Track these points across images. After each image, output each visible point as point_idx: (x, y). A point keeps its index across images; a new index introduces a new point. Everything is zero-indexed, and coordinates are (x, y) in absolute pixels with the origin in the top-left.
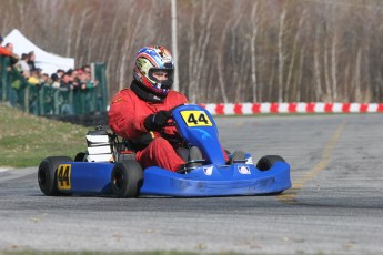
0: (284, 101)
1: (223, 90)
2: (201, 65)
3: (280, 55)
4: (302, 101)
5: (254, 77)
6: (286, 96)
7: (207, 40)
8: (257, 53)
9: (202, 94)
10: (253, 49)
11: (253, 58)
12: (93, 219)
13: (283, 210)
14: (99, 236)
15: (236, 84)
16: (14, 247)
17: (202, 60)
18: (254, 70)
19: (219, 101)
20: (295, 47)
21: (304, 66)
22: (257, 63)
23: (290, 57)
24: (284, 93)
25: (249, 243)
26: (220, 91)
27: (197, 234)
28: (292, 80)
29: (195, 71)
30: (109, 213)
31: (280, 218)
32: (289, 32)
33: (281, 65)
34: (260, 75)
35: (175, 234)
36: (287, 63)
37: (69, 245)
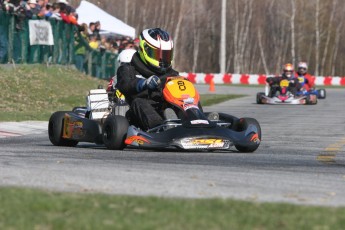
0: (319, 75)
1: (264, 62)
2: (245, 39)
3: (317, 33)
4: (336, 75)
5: (293, 52)
6: (322, 70)
7: (250, 17)
8: (296, 30)
9: (246, 65)
10: (293, 26)
11: (293, 35)
12: (154, 169)
13: (324, 169)
14: (160, 184)
15: (277, 58)
16: (86, 190)
17: (246, 34)
18: (293, 46)
19: (261, 72)
20: (330, 25)
21: (340, 43)
22: (297, 39)
23: (326, 34)
24: (320, 68)
25: (296, 196)
26: (262, 64)
27: (247, 186)
28: (328, 56)
29: (240, 44)
30: (168, 165)
31: (322, 176)
32: (325, 11)
33: (318, 42)
34: (299, 51)
35: (229, 185)
36: (323, 40)
37: (134, 190)
